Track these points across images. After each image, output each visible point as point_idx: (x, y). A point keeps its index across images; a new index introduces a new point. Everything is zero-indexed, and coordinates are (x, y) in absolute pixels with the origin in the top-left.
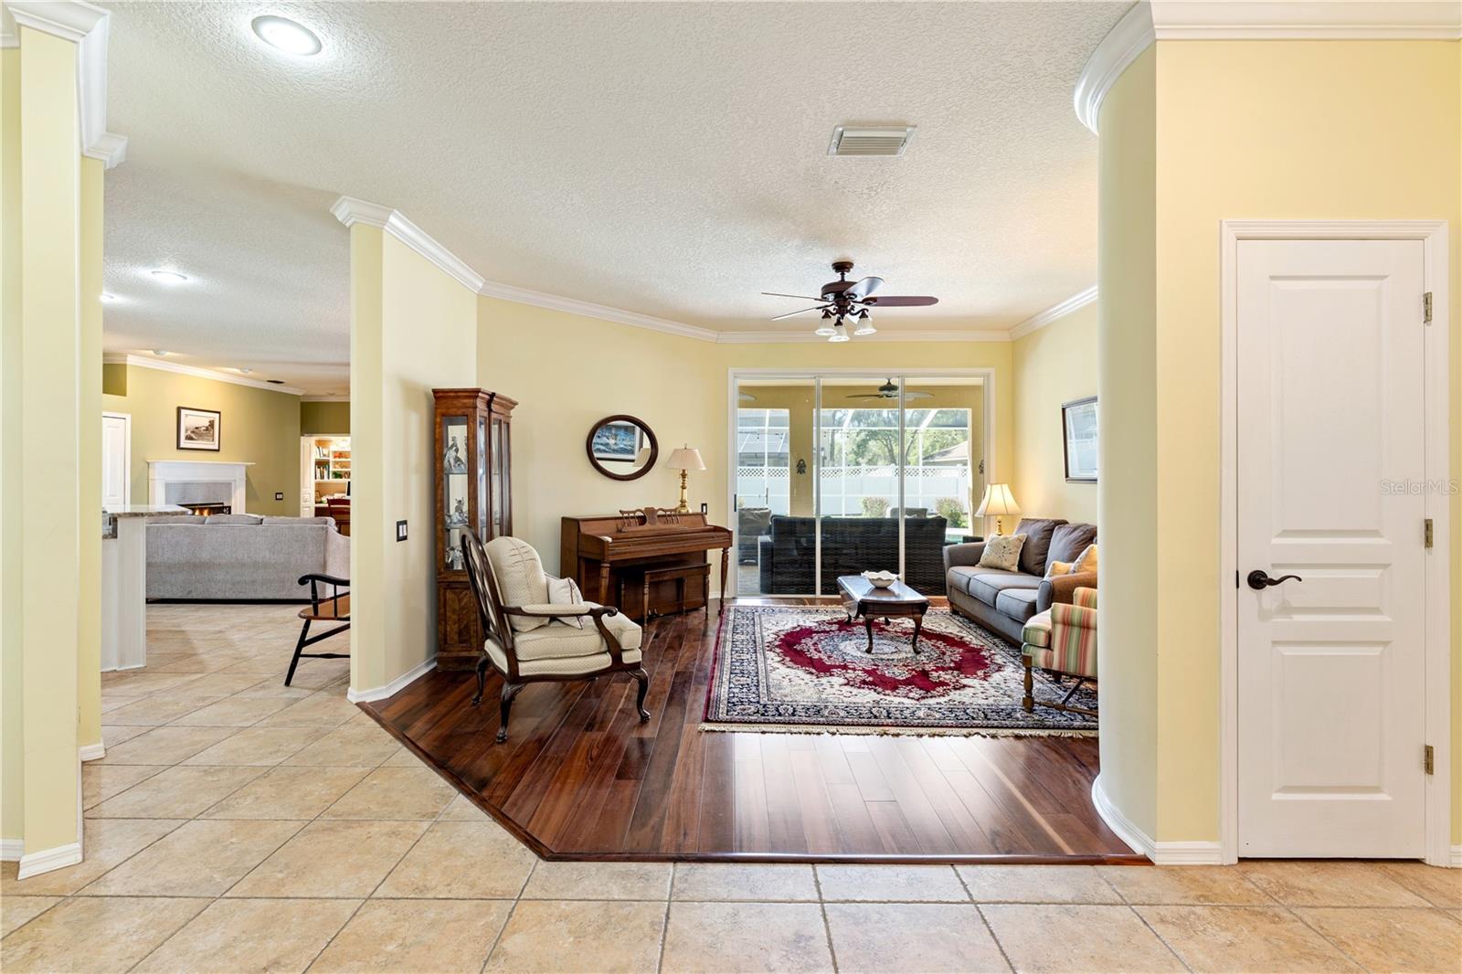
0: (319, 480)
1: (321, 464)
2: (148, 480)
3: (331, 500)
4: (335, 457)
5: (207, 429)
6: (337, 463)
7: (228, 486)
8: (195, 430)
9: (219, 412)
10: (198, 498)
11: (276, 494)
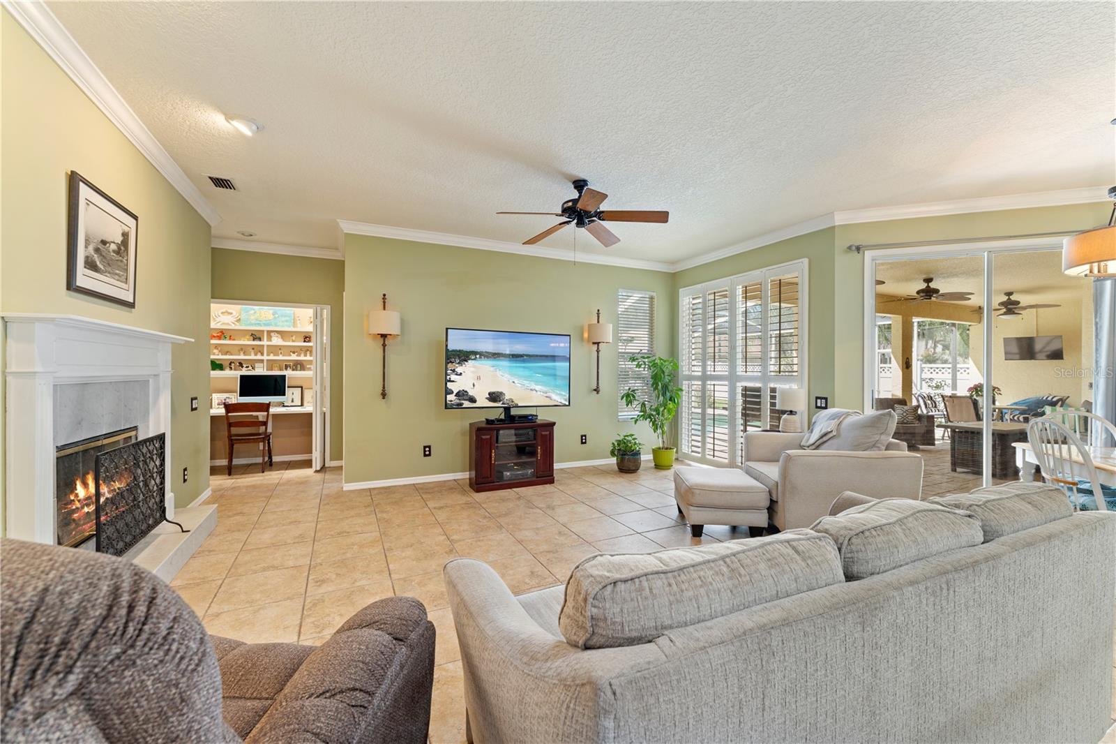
2: (5, 376)
4: (213, 337)
5: (118, 252)
7: (144, 387)
8: (101, 246)
9: (136, 218)
10: (103, 421)
11: (192, 399)
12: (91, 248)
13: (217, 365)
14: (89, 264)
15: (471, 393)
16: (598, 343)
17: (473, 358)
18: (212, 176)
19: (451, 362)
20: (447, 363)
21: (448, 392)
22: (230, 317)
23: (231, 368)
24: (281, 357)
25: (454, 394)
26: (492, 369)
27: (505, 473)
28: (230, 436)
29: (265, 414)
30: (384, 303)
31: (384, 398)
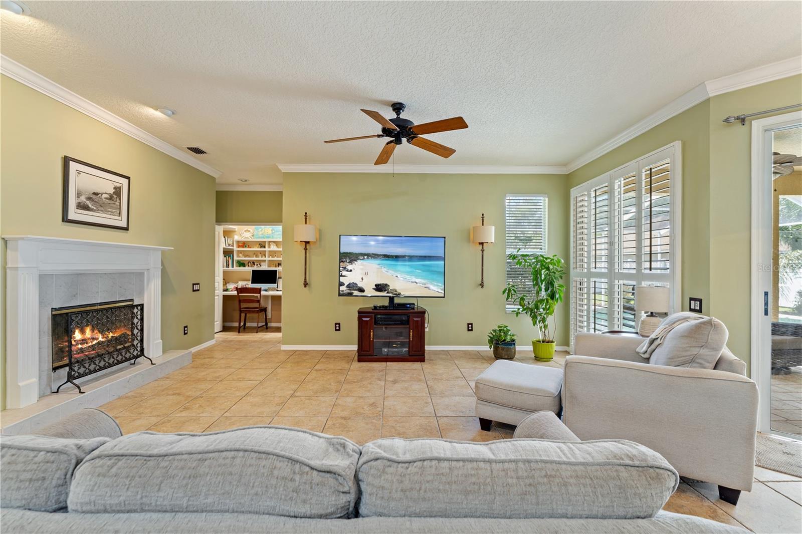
0: (226, 268)
2: (5, 269)
3: (240, 288)
4: (239, 246)
5: (111, 198)
6: (239, 252)
7: (139, 276)
8: (93, 196)
9: (128, 178)
10: (98, 295)
11: (193, 284)
12: (83, 198)
13: (241, 264)
14: (81, 206)
15: (360, 285)
16: (482, 244)
17: (361, 258)
18: (189, 146)
19: (342, 261)
20: (340, 262)
21: (341, 284)
22: (249, 233)
23: (249, 265)
24: (275, 259)
25: (346, 285)
26: (378, 266)
27: (383, 349)
28: (240, 308)
29: (258, 295)
30: (306, 219)
31: (305, 287)
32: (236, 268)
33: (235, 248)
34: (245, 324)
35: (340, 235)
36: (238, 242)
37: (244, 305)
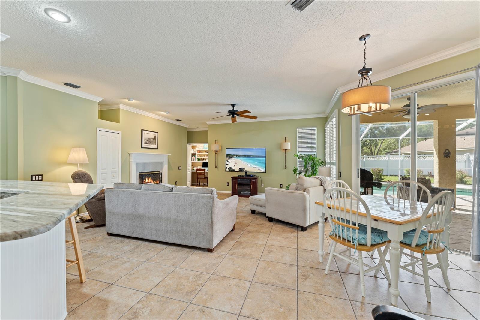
0: (193, 161)
1: (194, 155)
3: (198, 169)
4: (198, 152)
5: (153, 140)
6: (198, 155)
7: (161, 164)
8: (149, 140)
9: (158, 133)
10: (150, 169)
11: (179, 167)
12: (146, 141)
13: (199, 159)
14: (146, 143)
15: (233, 168)
16: (286, 150)
17: (234, 157)
18: (176, 119)
20: (226, 158)
21: (226, 168)
22: (202, 147)
23: (202, 160)
25: (228, 168)
26: (240, 160)
27: (241, 192)
28: (197, 177)
29: (204, 172)
30: (216, 142)
31: (216, 168)
32: (197, 161)
33: (197, 153)
34: (200, 183)
35: (226, 149)
36: (198, 151)
37: (199, 176)
